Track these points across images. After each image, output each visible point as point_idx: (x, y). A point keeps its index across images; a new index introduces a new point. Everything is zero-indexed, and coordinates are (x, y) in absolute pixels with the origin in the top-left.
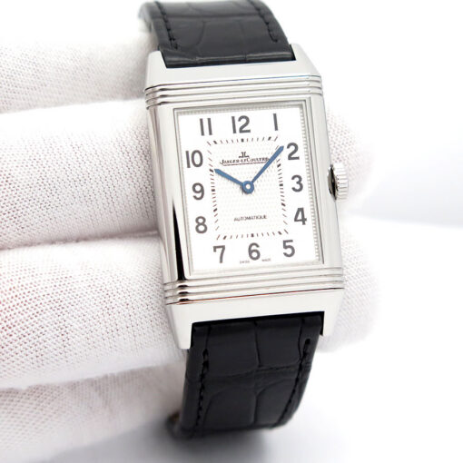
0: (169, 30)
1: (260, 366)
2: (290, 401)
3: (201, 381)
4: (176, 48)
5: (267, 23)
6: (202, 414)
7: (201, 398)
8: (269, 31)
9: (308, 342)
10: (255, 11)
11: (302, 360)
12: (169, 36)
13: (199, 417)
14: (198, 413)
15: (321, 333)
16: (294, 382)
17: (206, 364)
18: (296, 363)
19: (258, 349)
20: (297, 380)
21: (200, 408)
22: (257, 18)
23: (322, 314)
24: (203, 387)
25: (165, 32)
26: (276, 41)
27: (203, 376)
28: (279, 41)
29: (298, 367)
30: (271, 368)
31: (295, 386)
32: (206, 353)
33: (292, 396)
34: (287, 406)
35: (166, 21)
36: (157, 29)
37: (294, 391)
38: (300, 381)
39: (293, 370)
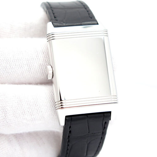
0: (54, 14)
1: (89, 132)
2: (99, 147)
3: (68, 139)
4: (57, 21)
5: (88, 11)
6: (68, 152)
7: (68, 145)
8: (89, 14)
9: (106, 123)
10: (83, 7)
11: (103, 130)
12: (54, 16)
13: (67, 153)
14: (67, 152)
15: (110, 120)
16: (100, 139)
17: (70, 132)
18: (101, 131)
19: (88, 126)
20: (102, 138)
21: (68, 149)
22: (84, 9)
23: (110, 112)
24: (69, 141)
25: (52, 15)
26: (91, 18)
27: (69, 136)
28: (93, 18)
29: (102, 133)
30: (93, 133)
31: (101, 140)
32: (70, 127)
33: (99, 144)
34: (98, 148)
35: (52, 11)
36: (49, 13)
37: (100, 142)
38: (103, 138)
39: (100, 134)
